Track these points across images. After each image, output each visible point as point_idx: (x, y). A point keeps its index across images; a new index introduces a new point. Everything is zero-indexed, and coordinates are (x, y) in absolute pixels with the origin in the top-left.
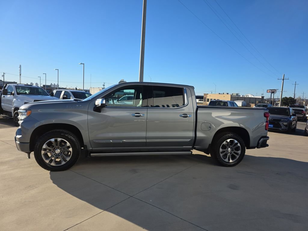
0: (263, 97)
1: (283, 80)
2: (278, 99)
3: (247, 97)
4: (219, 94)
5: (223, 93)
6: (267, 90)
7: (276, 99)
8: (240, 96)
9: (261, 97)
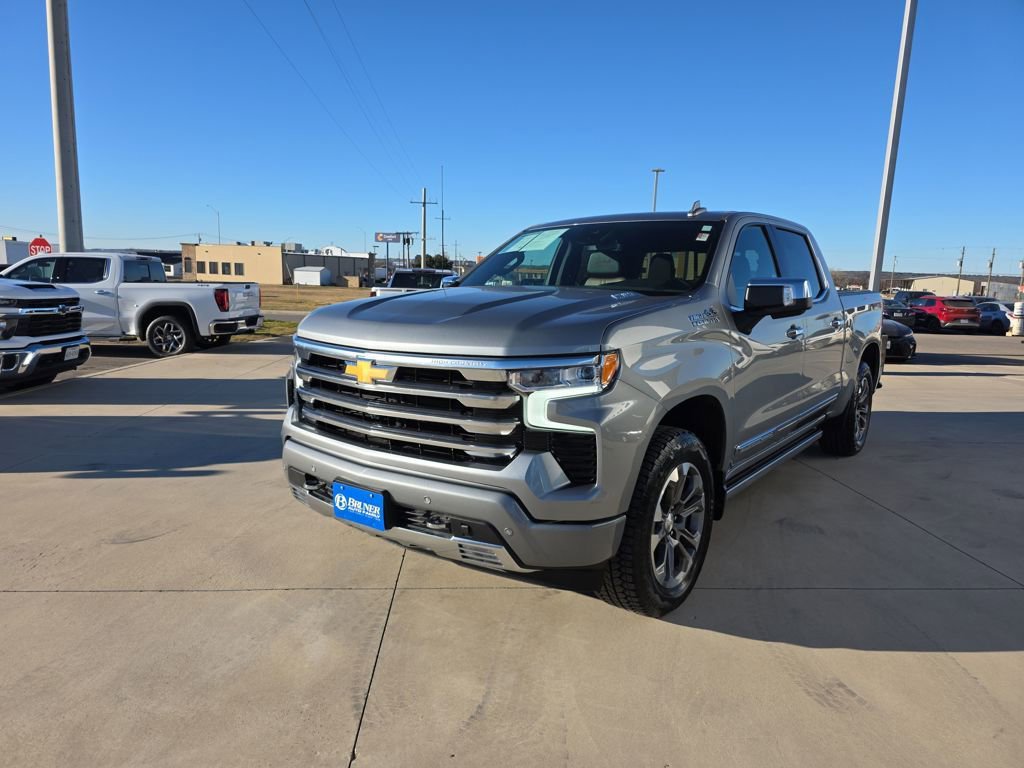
0: (372, 255)
1: (424, 204)
2: (399, 260)
3: (330, 254)
4: (239, 244)
5: (253, 243)
6: (377, 234)
7: (396, 260)
8: (307, 251)
9: (367, 256)
